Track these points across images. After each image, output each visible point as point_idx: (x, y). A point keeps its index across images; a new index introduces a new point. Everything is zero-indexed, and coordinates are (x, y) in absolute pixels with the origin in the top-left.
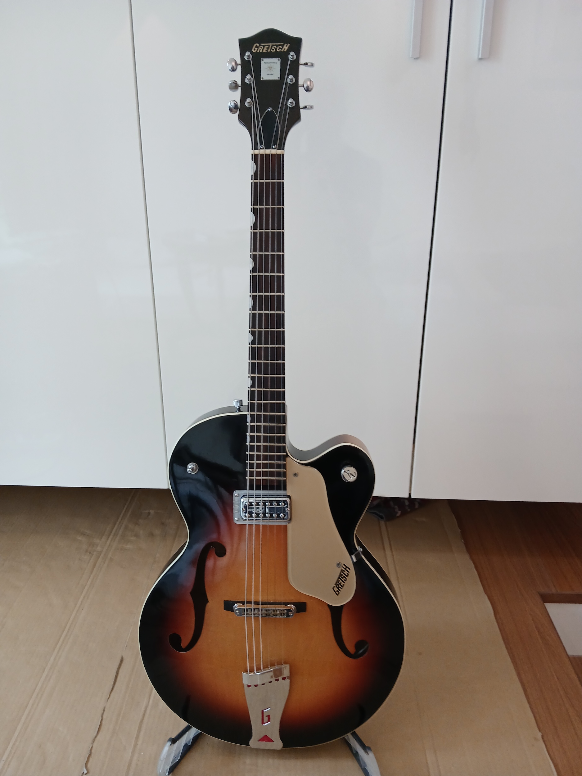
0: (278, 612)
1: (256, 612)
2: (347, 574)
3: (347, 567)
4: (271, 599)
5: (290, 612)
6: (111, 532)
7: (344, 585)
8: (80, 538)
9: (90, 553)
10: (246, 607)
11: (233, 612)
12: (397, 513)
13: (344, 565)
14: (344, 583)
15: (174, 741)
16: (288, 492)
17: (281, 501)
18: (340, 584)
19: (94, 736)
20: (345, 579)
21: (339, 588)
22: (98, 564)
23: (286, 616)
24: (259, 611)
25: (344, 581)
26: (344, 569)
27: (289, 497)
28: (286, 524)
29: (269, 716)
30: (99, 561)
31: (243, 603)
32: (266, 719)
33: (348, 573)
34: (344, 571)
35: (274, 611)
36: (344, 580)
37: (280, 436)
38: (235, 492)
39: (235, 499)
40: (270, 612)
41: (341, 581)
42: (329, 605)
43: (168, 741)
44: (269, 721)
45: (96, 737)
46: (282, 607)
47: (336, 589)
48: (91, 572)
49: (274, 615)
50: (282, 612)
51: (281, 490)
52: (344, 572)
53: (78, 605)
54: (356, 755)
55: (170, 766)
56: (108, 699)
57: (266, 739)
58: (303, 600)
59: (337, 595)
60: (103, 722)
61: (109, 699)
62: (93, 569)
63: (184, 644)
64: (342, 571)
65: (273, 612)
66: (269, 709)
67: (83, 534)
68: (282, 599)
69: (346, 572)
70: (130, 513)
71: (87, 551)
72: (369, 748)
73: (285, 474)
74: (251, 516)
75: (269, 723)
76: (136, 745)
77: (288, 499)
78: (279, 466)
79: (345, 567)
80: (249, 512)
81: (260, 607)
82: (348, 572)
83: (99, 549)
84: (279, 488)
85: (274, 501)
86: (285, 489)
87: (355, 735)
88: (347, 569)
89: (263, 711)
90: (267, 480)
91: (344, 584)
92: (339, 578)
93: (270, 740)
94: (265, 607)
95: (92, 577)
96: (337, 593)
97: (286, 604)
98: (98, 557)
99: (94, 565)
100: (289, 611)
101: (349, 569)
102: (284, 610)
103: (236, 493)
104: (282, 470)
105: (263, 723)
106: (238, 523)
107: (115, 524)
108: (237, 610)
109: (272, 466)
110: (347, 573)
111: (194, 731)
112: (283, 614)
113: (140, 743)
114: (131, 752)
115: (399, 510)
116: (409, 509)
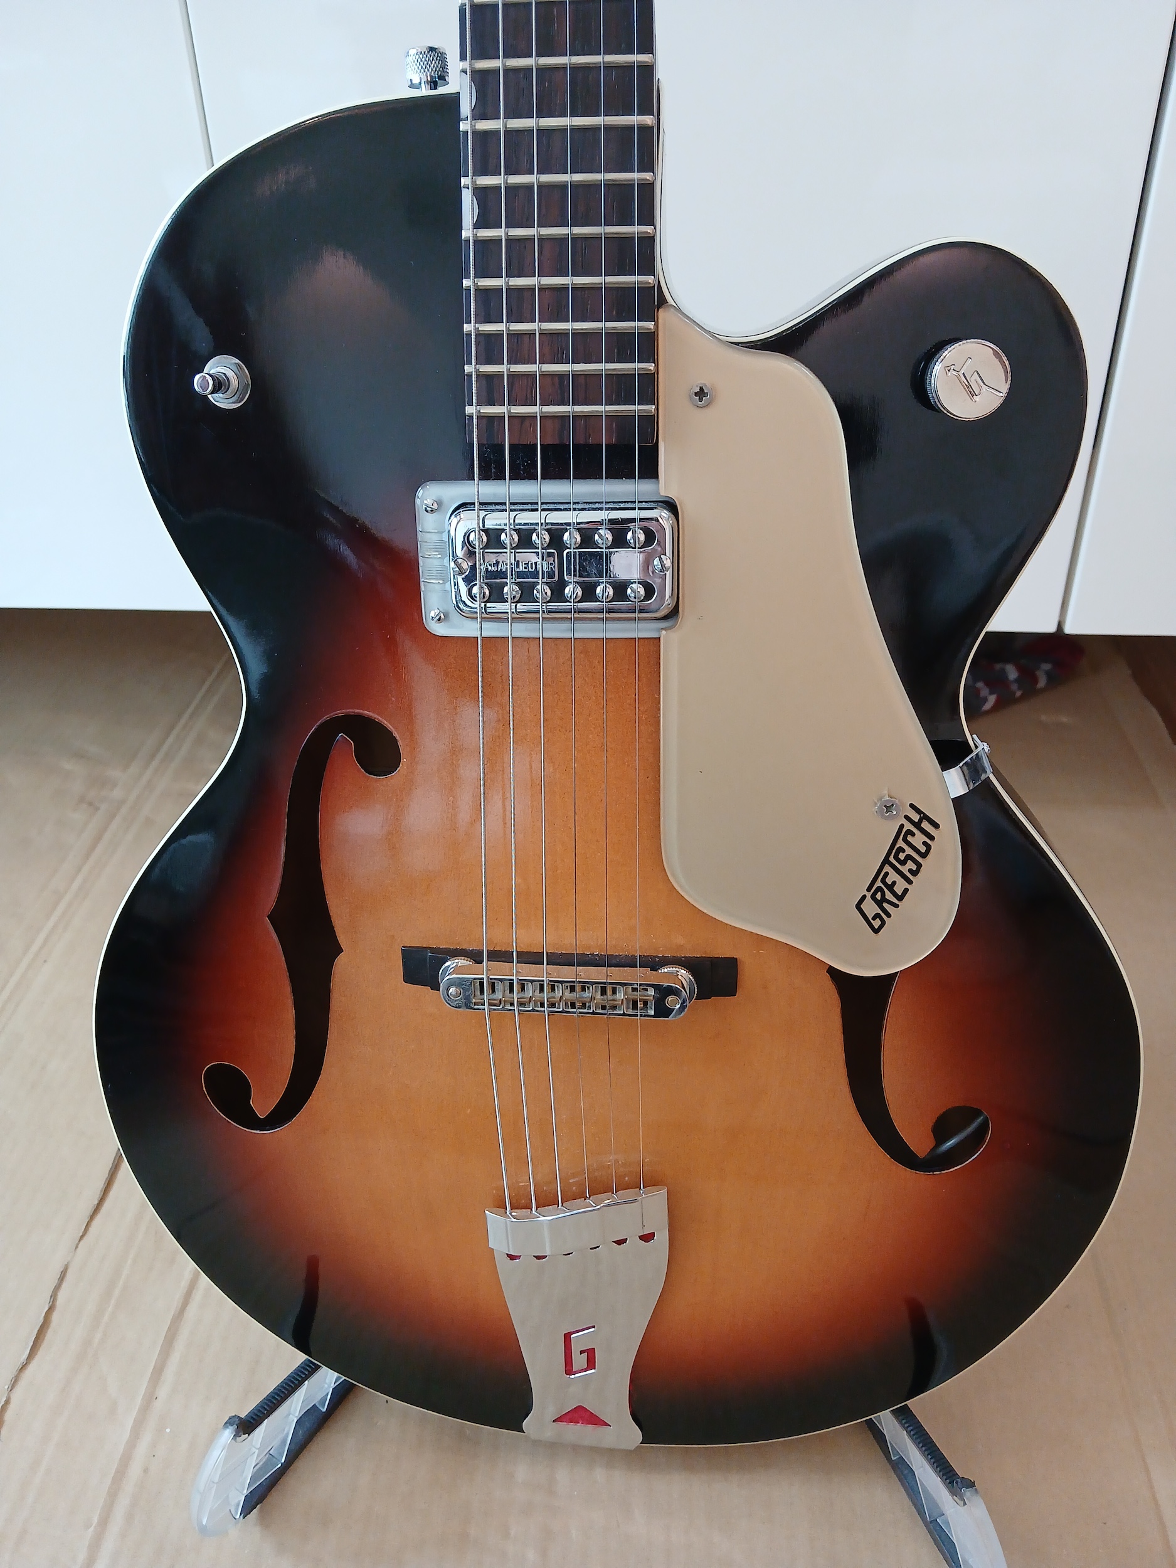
0: (620, 996)
1: (529, 993)
2: (923, 849)
3: (924, 817)
4: (591, 941)
5: (670, 998)
6: (158, 750)
7: (906, 891)
8: (67, 765)
9: (90, 804)
10: (486, 971)
11: (436, 987)
12: (985, 700)
13: (912, 806)
14: (910, 882)
15: (246, 1425)
16: (668, 484)
17: (633, 520)
18: (891, 888)
19: (19, 1365)
20: (914, 867)
21: (885, 905)
22: (107, 836)
23: (652, 1012)
24: (542, 990)
25: (909, 875)
26: (908, 826)
27: (671, 507)
28: (655, 635)
29: (591, 1354)
30: (113, 826)
31: (476, 957)
32: (579, 1360)
33: (929, 841)
34: (913, 834)
35: (604, 992)
36: (910, 871)
37: (628, 186)
38: (420, 492)
39: (427, 523)
40: (587, 994)
41: (893, 876)
42: (833, 972)
43: (229, 1423)
44: (591, 1364)
45: (23, 1367)
46: (639, 975)
47: (870, 908)
48: (87, 856)
49: (604, 1007)
50: (638, 995)
51: (630, 476)
52: (909, 838)
53: (35, 948)
54: (901, 1470)
55: (245, 1492)
56: (82, 1237)
57: (580, 1415)
58: (723, 951)
59: (876, 931)
60: (55, 1317)
61: (85, 1238)
62: (93, 848)
63: (262, 1104)
64: (901, 834)
65: (598, 996)
66: (593, 1329)
67: (79, 755)
68: (638, 946)
69: (918, 840)
70: (216, 699)
71: (82, 799)
72: (971, 1485)
73: (648, 389)
74: (497, 595)
75: (593, 1371)
76: (150, 1397)
77: (663, 515)
78: (622, 347)
79: (916, 817)
80: (489, 575)
81: (545, 973)
82: (932, 838)
83: (117, 793)
84: (620, 469)
85: (601, 523)
86: (650, 471)
87: (905, 1416)
88: (925, 825)
89: (567, 1337)
90: (563, 419)
91: (907, 886)
92: (886, 861)
93: (594, 1420)
94: (567, 973)
95: (86, 869)
96: (876, 923)
97: (654, 964)
98: (112, 816)
99: (98, 839)
100: (664, 992)
101: (936, 826)
102: (645, 987)
103: (428, 494)
104: (636, 366)
105: (569, 1371)
106: (439, 630)
107: (172, 728)
108: (452, 983)
109: (586, 348)
110: (925, 843)
111: (327, 1380)
112: (640, 1005)
113: (163, 1392)
114: (130, 1423)
115: (991, 693)
116: (1019, 688)
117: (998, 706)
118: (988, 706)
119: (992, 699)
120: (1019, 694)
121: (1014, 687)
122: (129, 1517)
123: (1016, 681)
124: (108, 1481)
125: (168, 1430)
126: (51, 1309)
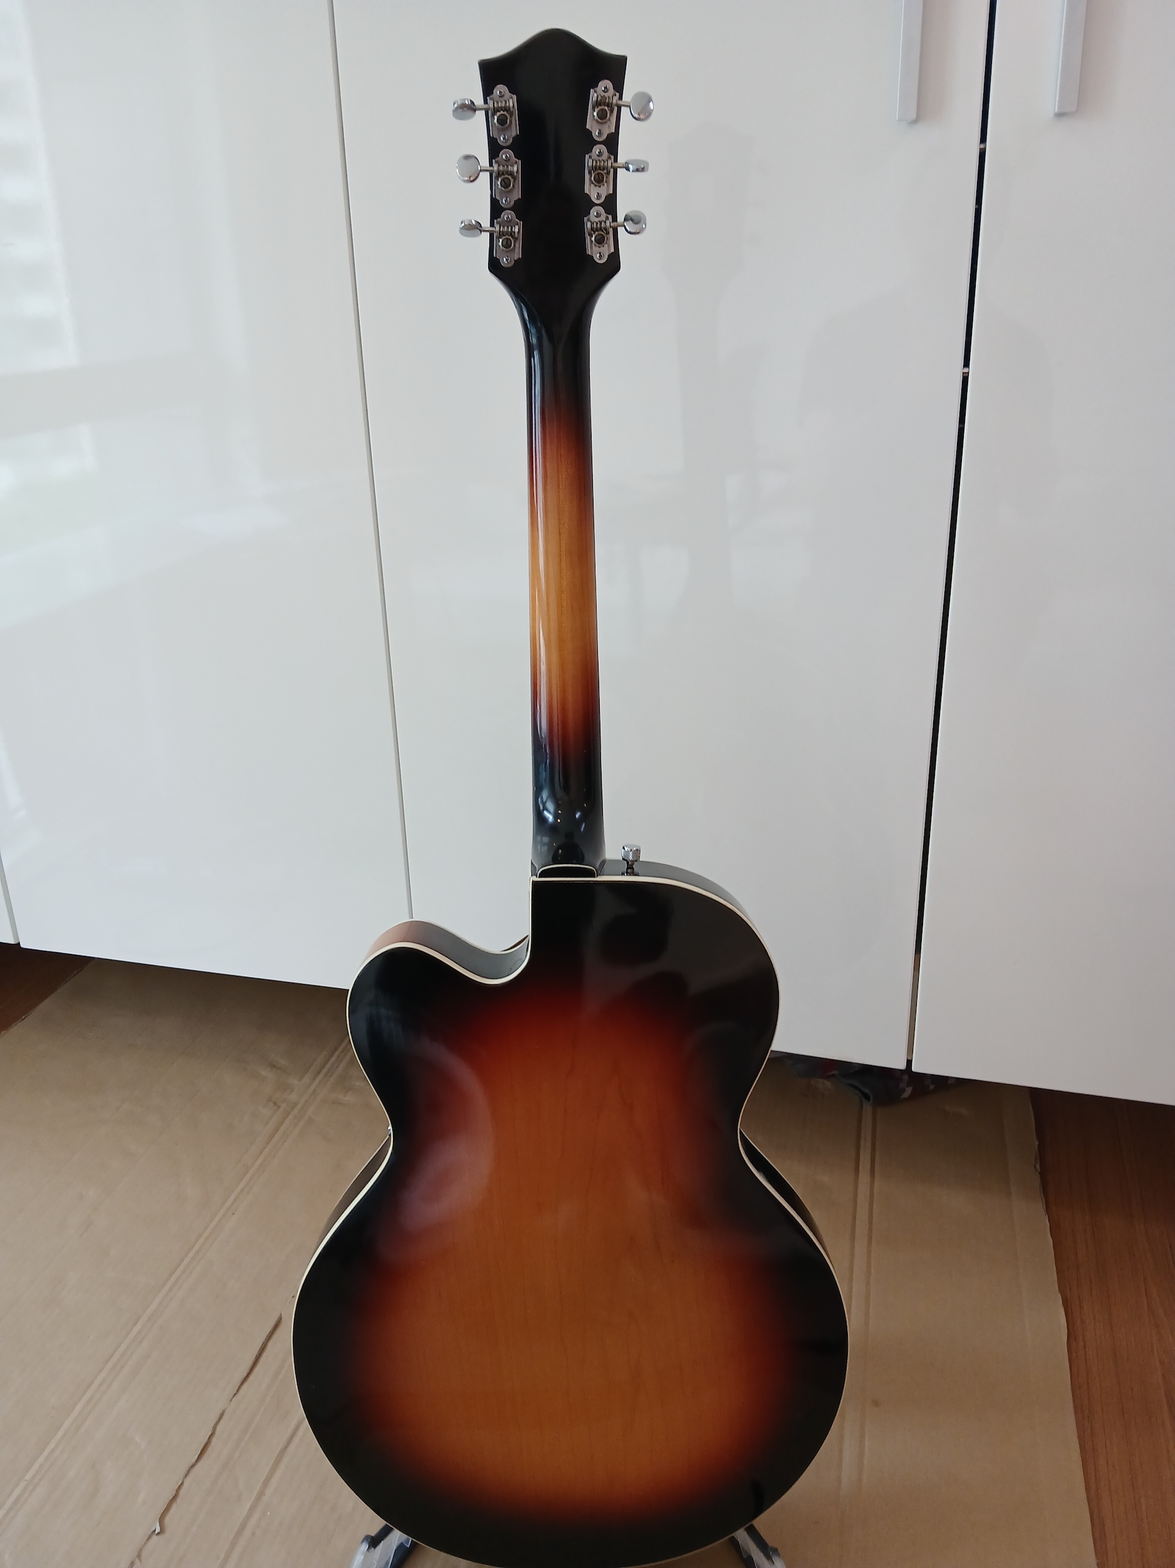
8: (264, 1073)
9: (275, 1103)
12: (903, 1090)
19: (190, 1464)
22: (283, 1128)
30: (287, 1122)
45: (193, 1466)
48: (267, 1143)
53: (228, 1203)
56: (235, 1395)
60: (214, 1439)
62: (273, 1136)
67: (273, 1066)
71: (270, 1099)
76: (261, 1494)
83: (293, 1097)
95: (266, 1152)
98: (288, 1114)
99: (277, 1129)
113: (269, 1491)
114: (248, 1506)
117: (914, 1095)
118: (906, 1094)
125: (269, 1513)
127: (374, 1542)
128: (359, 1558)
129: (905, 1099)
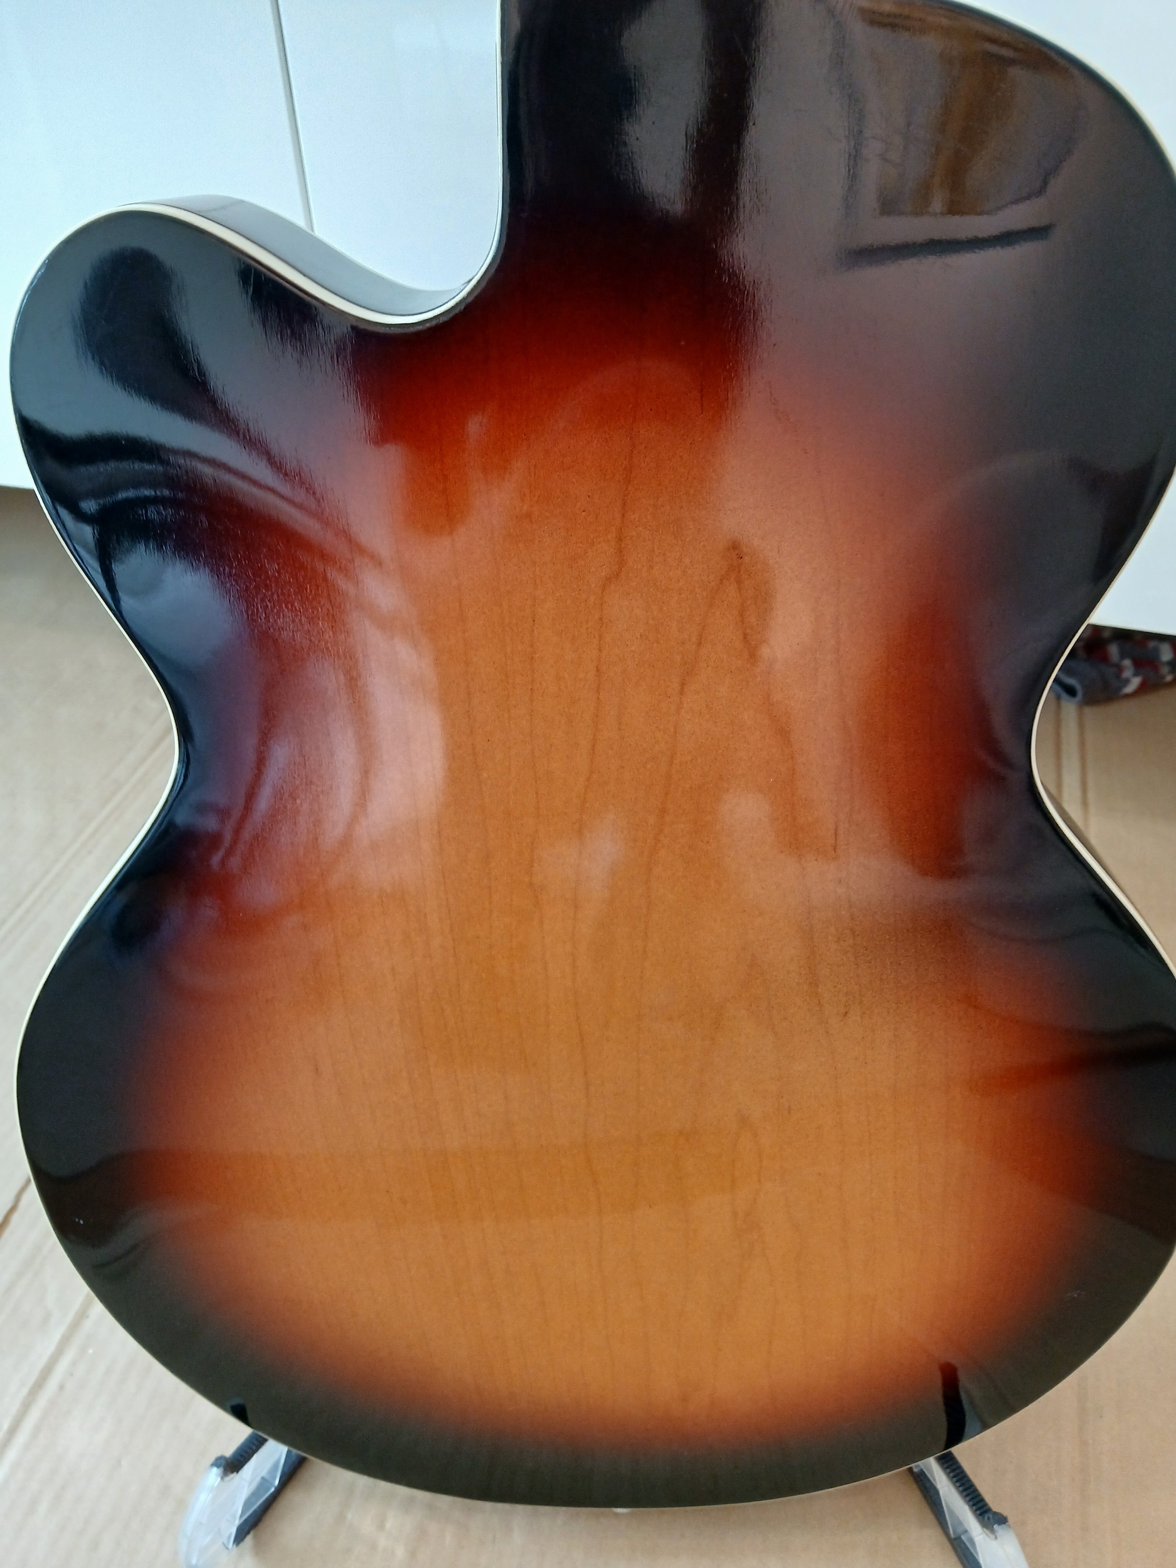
12: (1127, 682)
60: (15, 1218)
115: (1136, 675)
116: (1171, 672)
117: (1143, 689)
118: (1130, 689)
119: (1135, 682)
120: (1169, 678)
121: (1165, 670)
122: (37, 1430)
123: (1170, 663)
124: (25, 1391)
125: (91, 1351)
126: (13, 1209)
127: (233, 1464)
128: (203, 1498)
129: (1127, 696)
